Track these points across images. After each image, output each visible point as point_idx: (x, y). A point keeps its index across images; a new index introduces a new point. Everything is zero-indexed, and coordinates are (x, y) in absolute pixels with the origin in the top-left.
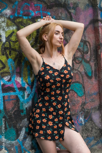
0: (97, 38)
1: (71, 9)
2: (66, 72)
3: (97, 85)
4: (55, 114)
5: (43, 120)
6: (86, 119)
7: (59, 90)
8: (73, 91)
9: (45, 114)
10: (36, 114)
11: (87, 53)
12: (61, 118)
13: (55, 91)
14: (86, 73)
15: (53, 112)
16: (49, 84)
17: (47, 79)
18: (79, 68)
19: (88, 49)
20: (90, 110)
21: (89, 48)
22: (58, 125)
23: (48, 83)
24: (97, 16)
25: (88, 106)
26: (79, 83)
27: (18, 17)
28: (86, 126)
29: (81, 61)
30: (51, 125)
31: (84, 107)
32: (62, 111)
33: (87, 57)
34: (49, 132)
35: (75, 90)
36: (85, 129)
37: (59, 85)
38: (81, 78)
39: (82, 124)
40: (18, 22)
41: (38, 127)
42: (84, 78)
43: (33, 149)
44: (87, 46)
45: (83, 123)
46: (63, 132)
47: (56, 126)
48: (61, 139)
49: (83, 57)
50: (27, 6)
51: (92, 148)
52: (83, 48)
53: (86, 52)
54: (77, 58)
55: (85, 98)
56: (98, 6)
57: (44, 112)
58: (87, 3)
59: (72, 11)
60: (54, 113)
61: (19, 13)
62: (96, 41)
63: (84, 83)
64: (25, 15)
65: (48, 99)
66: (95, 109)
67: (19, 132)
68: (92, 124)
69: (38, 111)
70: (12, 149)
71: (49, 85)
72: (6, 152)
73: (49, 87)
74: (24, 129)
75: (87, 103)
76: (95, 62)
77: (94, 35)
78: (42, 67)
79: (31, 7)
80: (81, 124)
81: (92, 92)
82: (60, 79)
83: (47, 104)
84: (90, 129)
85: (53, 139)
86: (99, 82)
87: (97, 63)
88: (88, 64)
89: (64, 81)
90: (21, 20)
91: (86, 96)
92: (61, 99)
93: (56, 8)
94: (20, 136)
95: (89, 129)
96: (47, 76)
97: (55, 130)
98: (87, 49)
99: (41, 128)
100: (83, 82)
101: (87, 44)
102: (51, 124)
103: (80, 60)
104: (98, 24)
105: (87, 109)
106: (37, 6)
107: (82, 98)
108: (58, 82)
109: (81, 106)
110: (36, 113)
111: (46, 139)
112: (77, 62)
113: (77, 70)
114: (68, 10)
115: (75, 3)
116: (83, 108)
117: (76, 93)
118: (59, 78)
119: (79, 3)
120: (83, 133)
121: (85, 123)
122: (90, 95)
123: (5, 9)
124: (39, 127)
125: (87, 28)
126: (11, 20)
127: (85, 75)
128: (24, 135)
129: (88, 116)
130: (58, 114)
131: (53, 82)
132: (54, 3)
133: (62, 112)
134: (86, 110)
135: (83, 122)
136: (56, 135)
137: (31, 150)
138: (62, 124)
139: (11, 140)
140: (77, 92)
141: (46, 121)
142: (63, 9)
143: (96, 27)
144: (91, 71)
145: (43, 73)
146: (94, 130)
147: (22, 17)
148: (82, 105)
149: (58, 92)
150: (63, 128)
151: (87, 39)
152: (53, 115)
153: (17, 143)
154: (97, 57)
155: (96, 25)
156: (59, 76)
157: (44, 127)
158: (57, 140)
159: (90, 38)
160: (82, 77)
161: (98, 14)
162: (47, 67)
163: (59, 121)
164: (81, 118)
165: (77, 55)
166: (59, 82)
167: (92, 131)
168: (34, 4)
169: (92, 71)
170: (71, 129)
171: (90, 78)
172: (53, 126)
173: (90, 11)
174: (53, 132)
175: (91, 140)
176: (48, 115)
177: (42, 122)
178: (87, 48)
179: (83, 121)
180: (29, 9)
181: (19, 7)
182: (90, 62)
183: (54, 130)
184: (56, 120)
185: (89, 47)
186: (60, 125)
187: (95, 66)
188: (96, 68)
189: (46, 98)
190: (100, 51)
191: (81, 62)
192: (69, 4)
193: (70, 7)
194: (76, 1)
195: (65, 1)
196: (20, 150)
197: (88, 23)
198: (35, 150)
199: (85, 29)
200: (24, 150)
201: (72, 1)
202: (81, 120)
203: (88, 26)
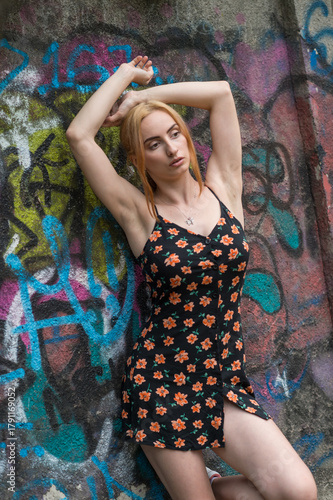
0: (307, 131)
1: (218, 51)
2: (226, 240)
3: (318, 274)
4: (194, 371)
5: (159, 391)
6: (295, 381)
7: (208, 296)
8: (248, 297)
9: (163, 373)
10: (134, 375)
11: (281, 179)
12: (211, 381)
13: (196, 300)
14: (282, 241)
15: (186, 363)
16: (178, 280)
17: (173, 265)
18: (258, 227)
19: (283, 167)
20: (304, 352)
22: (203, 403)
23: (177, 277)
24: (302, 64)
25: (299, 341)
26: (265, 272)
27: (63, 90)
28: (297, 400)
29: (265, 206)
30: (183, 403)
31: (286, 343)
32: (213, 360)
33: (282, 191)
34: (178, 425)
35: (253, 293)
36: (295, 411)
37: (208, 280)
38: (269, 257)
39: (285, 397)
40: (63, 104)
41: (143, 413)
42: (278, 257)
43: (140, 484)
44: (278, 157)
45: (287, 393)
47: (198, 405)
48: (216, 444)
49: (268, 193)
50: (86, 55)
51: (322, 466)
52: (267, 166)
53: (277, 176)
54: (252, 199)
55: (287, 317)
56: (301, 33)
57: (161, 368)
58: (268, 27)
59: (224, 56)
60: (191, 368)
61: (63, 78)
62: (304, 141)
63: (280, 272)
64: (83, 83)
65: (175, 325)
66: (320, 349)
67: (95, 435)
68: (315, 395)
69: (142, 364)
70: (79, 487)
71: (179, 284)
72: (62, 496)
73: (177, 290)
74: (108, 423)
75: (294, 331)
76: (307, 206)
77: (296, 123)
78: (155, 229)
79: (99, 55)
80: (281, 397)
81: (307, 297)
82: (212, 264)
83: (169, 341)
84: (310, 409)
85: (191, 446)
86: (324, 265)
87: (315, 208)
88: (285, 212)
89: (223, 268)
90: (70, 98)
91: (287, 311)
92: (214, 321)
93: (175, 52)
94: (100, 446)
95: (307, 411)
96: (171, 257)
97: (196, 417)
98: (280, 168)
100: (276, 270)
101: (279, 150)
102: (181, 399)
103: (262, 201)
104: (306, 89)
105: (295, 350)
106: (117, 52)
107: (277, 316)
108: (204, 271)
109: (275, 341)
111: (170, 446)
112: (252, 208)
113: (255, 233)
114: (209, 56)
115: (230, 33)
116: (283, 346)
117: (257, 302)
118: (208, 261)
119: (243, 30)
120: (288, 424)
121: (293, 393)
122: (300, 307)
123: (20, 68)
124: (146, 411)
125: (274, 104)
126: (42, 100)
127: (279, 248)
128: (111, 441)
129: (299, 370)
130: (201, 368)
131: (190, 272)
132: (167, 39)
133: (215, 363)
134: (294, 353)
135: (286, 389)
136: (200, 432)
137: (135, 485)
138: (214, 398)
139: (72, 461)
140: (260, 300)
141: (167, 392)
142: (195, 53)
143: (300, 98)
144: (296, 234)
145: (159, 248)
146: (322, 413)
147: (75, 89)
148: (279, 338)
149: (205, 301)
150: (218, 411)
151: (276, 137)
152: (186, 373)
153: (91, 468)
154: (311, 188)
155: (300, 92)
156: (207, 254)
157: (162, 410)
158: (204, 447)
159: (286, 135)
160: (272, 254)
161: (302, 59)
162: (171, 231)
163: (207, 390)
164: (279, 379)
165: (250, 187)
166: (208, 272)
167: (315, 415)
168: (107, 46)
169: (301, 234)
170: (244, 410)
171: (296, 253)
173: (278, 50)
174: (189, 424)
175: (317, 443)
176: (172, 375)
177: (154, 396)
178: (280, 163)
179: (285, 386)
180: (92, 61)
181: (64, 60)
182: (292, 206)
183: (193, 417)
184: (197, 387)
185: (283, 160)
186: (211, 403)
187: (307, 216)
188: (312, 221)
189: (169, 323)
190: (317, 169)
191: (263, 209)
192: (211, 37)
193: (216, 45)
194: (233, 24)
195: (200, 28)
196: (104, 488)
197: (274, 89)
198: (148, 485)
199: (268, 106)
200: (114, 488)
201: (221, 28)
202: (280, 384)
203: (275, 96)
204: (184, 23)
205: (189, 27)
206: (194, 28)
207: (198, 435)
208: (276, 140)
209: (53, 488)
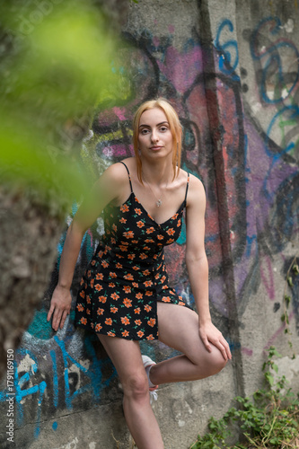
0: (213, 114)
1: (154, 51)
3: (215, 219)
5: (112, 296)
9: (115, 284)
10: (95, 284)
11: (193, 148)
19: (194, 140)
21: (196, 138)
22: (142, 308)
24: (213, 65)
30: (129, 306)
32: (150, 281)
33: (193, 156)
34: (125, 320)
41: (101, 311)
43: (85, 359)
44: (191, 131)
46: (155, 323)
47: (139, 309)
48: (150, 337)
49: (184, 158)
53: (190, 145)
56: (214, 43)
57: (113, 280)
58: (190, 36)
59: (159, 55)
62: (210, 121)
69: (100, 276)
70: (45, 357)
72: (33, 362)
76: (209, 169)
77: (205, 108)
85: (133, 337)
86: (219, 212)
87: (215, 171)
93: (125, 49)
97: (136, 317)
99: (108, 314)
101: (192, 127)
102: (127, 303)
104: (214, 84)
109: (183, 265)
110: (96, 282)
111: (119, 335)
114: (148, 54)
115: (163, 39)
119: (172, 37)
124: (103, 310)
125: (191, 93)
128: (68, 326)
133: (152, 283)
136: (139, 328)
137: (82, 360)
138: (150, 305)
139: (41, 338)
141: (118, 297)
142: (138, 51)
143: (210, 90)
151: (191, 117)
152: (132, 287)
153: (53, 344)
154: (213, 156)
155: (210, 85)
157: (114, 310)
158: (141, 339)
159: (198, 116)
161: (213, 61)
162: (136, 210)
164: (183, 292)
172: (133, 308)
173: (196, 54)
174: (132, 321)
176: (121, 286)
177: (109, 300)
178: (192, 137)
182: (200, 168)
184: (139, 296)
185: (195, 134)
186: (148, 308)
187: (209, 176)
190: (219, 142)
192: (150, 41)
193: (153, 47)
194: (165, 32)
195: (143, 34)
196: (61, 360)
197: (191, 82)
198: (91, 361)
199: (187, 94)
200: (68, 360)
201: (158, 34)
202: (184, 296)
203: (192, 87)
204: (133, 29)
205: (136, 32)
206: (139, 33)
207: (138, 329)
208: (191, 119)
209: (28, 356)
